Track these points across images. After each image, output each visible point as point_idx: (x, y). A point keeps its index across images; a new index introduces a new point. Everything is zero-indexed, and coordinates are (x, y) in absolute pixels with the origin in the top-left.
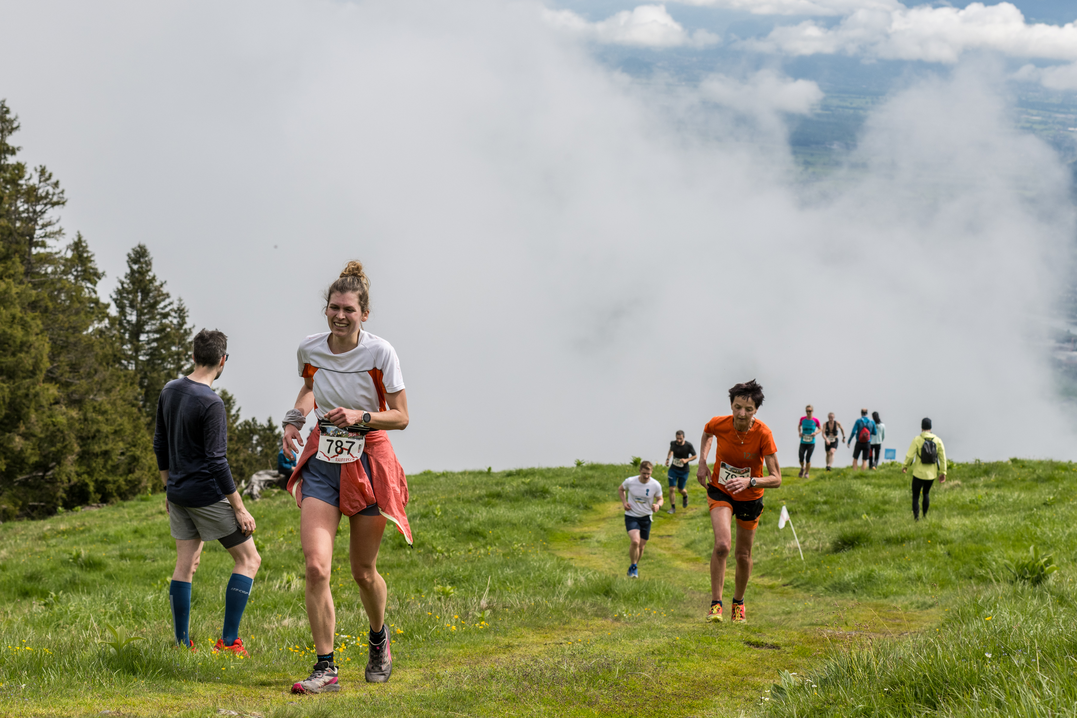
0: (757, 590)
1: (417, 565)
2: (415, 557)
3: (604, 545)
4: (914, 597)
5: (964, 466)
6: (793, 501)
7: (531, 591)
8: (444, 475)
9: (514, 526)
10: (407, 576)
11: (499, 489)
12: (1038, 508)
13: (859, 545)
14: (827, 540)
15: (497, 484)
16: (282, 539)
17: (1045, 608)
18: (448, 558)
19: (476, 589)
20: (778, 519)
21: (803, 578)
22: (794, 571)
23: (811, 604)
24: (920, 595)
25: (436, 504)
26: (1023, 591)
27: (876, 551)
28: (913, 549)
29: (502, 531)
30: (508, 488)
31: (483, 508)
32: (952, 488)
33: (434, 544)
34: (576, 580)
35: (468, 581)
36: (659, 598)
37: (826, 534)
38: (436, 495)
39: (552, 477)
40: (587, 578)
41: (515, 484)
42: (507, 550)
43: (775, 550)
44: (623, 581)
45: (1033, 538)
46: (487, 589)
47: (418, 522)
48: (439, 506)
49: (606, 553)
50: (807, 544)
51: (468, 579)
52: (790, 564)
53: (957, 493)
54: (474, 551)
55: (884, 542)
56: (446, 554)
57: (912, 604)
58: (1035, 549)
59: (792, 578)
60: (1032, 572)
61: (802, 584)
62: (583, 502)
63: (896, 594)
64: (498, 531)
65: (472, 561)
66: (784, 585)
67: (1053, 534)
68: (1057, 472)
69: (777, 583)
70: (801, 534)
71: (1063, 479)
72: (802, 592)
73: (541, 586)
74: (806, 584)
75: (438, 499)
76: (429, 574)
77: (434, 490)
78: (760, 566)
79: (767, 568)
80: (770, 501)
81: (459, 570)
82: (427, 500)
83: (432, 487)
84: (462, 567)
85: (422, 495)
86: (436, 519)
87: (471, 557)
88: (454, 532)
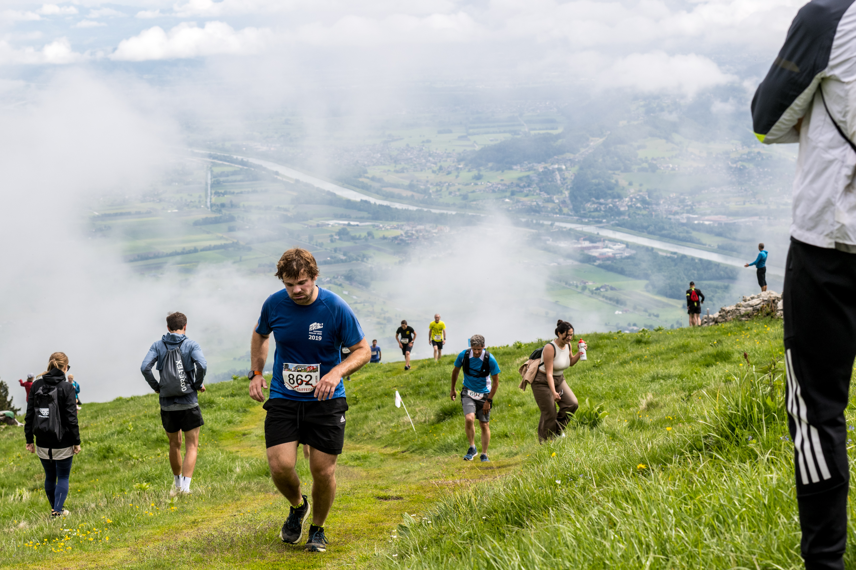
0: (383, 458)
1: (118, 471)
2: (117, 465)
5: (529, 345)
7: (209, 480)
8: (132, 399)
10: (112, 479)
12: (589, 370)
13: (456, 414)
14: (432, 414)
16: (12, 463)
17: (601, 444)
19: (166, 483)
20: (394, 402)
21: (416, 445)
22: (409, 441)
23: (424, 464)
24: (507, 447)
25: (129, 422)
26: (583, 434)
28: (498, 413)
33: (131, 453)
34: (242, 467)
35: (159, 478)
37: (430, 410)
38: (128, 415)
39: (215, 391)
40: (250, 465)
43: (393, 426)
45: (588, 394)
47: (116, 437)
48: (131, 423)
50: (417, 418)
52: (406, 435)
54: (162, 454)
56: (140, 460)
57: (501, 454)
58: (590, 401)
59: (408, 446)
60: (590, 419)
61: (416, 450)
62: (241, 407)
65: (161, 463)
66: (403, 452)
67: (603, 388)
68: (600, 341)
69: (397, 451)
70: (412, 411)
71: (606, 346)
72: (417, 456)
73: (216, 475)
74: (420, 448)
75: (129, 418)
76: (129, 476)
77: (126, 411)
78: (383, 440)
79: (388, 441)
80: (386, 389)
81: (152, 471)
82: (121, 420)
83: (124, 409)
84: (154, 468)
85: (116, 416)
86: (130, 434)
87: (160, 459)
88: (145, 442)
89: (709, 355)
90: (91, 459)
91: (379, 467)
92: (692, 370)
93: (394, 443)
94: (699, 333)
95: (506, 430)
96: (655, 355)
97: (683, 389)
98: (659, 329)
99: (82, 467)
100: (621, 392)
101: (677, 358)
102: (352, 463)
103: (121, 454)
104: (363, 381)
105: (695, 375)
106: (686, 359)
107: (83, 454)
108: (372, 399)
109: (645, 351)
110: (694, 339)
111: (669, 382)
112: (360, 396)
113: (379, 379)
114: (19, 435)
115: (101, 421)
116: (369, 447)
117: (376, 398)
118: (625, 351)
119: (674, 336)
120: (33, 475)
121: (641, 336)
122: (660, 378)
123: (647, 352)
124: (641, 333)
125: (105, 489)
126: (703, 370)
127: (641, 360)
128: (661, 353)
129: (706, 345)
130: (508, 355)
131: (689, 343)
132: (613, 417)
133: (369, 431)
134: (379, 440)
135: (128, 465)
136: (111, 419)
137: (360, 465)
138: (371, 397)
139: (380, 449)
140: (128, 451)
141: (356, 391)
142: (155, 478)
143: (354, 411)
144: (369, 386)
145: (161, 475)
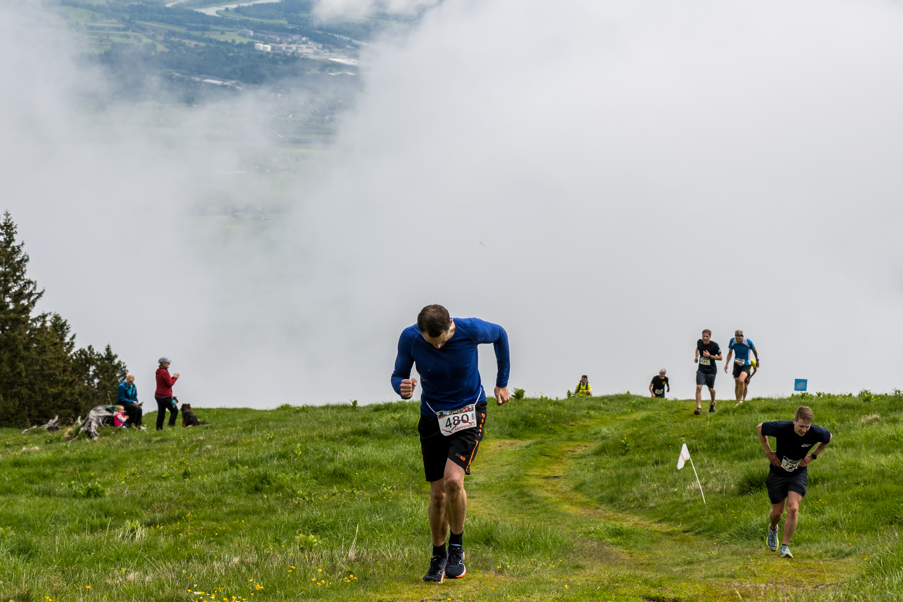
0: (655, 537)
1: (274, 511)
2: (272, 502)
3: (484, 487)
4: (829, 545)
5: (883, 397)
6: (693, 438)
8: (304, 409)
9: (381, 467)
10: (265, 523)
11: (366, 425)
14: (732, 481)
15: (364, 420)
16: (123, 482)
18: (309, 502)
20: (678, 457)
21: (705, 524)
22: (696, 516)
23: (714, 553)
24: (836, 542)
25: (296, 443)
28: (827, 491)
29: (370, 473)
30: (375, 425)
31: (348, 448)
32: (870, 423)
33: (294, 488)
35: (331, 529)
36: (546, 546)
37: (730, 476)
38: (296, 432)
41: (384, 419)
42: (375, 494)
43: (675, 493)
44: (505, 528)
46: (355, 539)
47: (276, 462)
48: (299, 445)
49: (487, 497)
50: (710, 485)
51: (333, 527)
52: (691, 508)
53: (876, 428)
54: (338, 495)
56: (307, 499)
57: (827, 552)
59: (694, 523)
61: (704, 531)
63: (809, 541)
64: (365, 472)
65: (337, 507)
66: (684, 532)
69: (676, 529)
70: (703, 474)
72: (704, 539)
73: (414, 534)
74: (709, 530)
75: (297, 437)
76: (288, 521)
77: (293, 426)
78: (657, 510)
79: (666, 513)
80: (669, 438)
81: (322, 517)
82: (285, 438)
83: (291, 423)
84: (326, 513)
85: (279, 432)
86: (296, 459)
87: (336, 502)
88: (316, 474)
90: (236, 490)
91: (648, 550)
93: (673, 517)
95: (837, 518)
99: (223, 500)
102: (610, 540)
103: (280, 488)
104: (638, 422)
107: (227, 480)
108: (648, 450)
112: (631, 444)
113: (661, 423)
114: (137, 442)
115: (257, 435)
116: (637, 519)
117: (653, 449)
120: (151, 503)
125: (252, 535)
130: (849, 408)
133: (638, 496)
134: (652, 510)
135: (288, 505)
136: (271, 435)
137: (621, 544)
138: (647, 447)
139: (651, 523)
140: (291, 485)
141: (627, 436)
142: (326, 528)
143: (621, 465)
144: (646, 430)
145: (335, 524)
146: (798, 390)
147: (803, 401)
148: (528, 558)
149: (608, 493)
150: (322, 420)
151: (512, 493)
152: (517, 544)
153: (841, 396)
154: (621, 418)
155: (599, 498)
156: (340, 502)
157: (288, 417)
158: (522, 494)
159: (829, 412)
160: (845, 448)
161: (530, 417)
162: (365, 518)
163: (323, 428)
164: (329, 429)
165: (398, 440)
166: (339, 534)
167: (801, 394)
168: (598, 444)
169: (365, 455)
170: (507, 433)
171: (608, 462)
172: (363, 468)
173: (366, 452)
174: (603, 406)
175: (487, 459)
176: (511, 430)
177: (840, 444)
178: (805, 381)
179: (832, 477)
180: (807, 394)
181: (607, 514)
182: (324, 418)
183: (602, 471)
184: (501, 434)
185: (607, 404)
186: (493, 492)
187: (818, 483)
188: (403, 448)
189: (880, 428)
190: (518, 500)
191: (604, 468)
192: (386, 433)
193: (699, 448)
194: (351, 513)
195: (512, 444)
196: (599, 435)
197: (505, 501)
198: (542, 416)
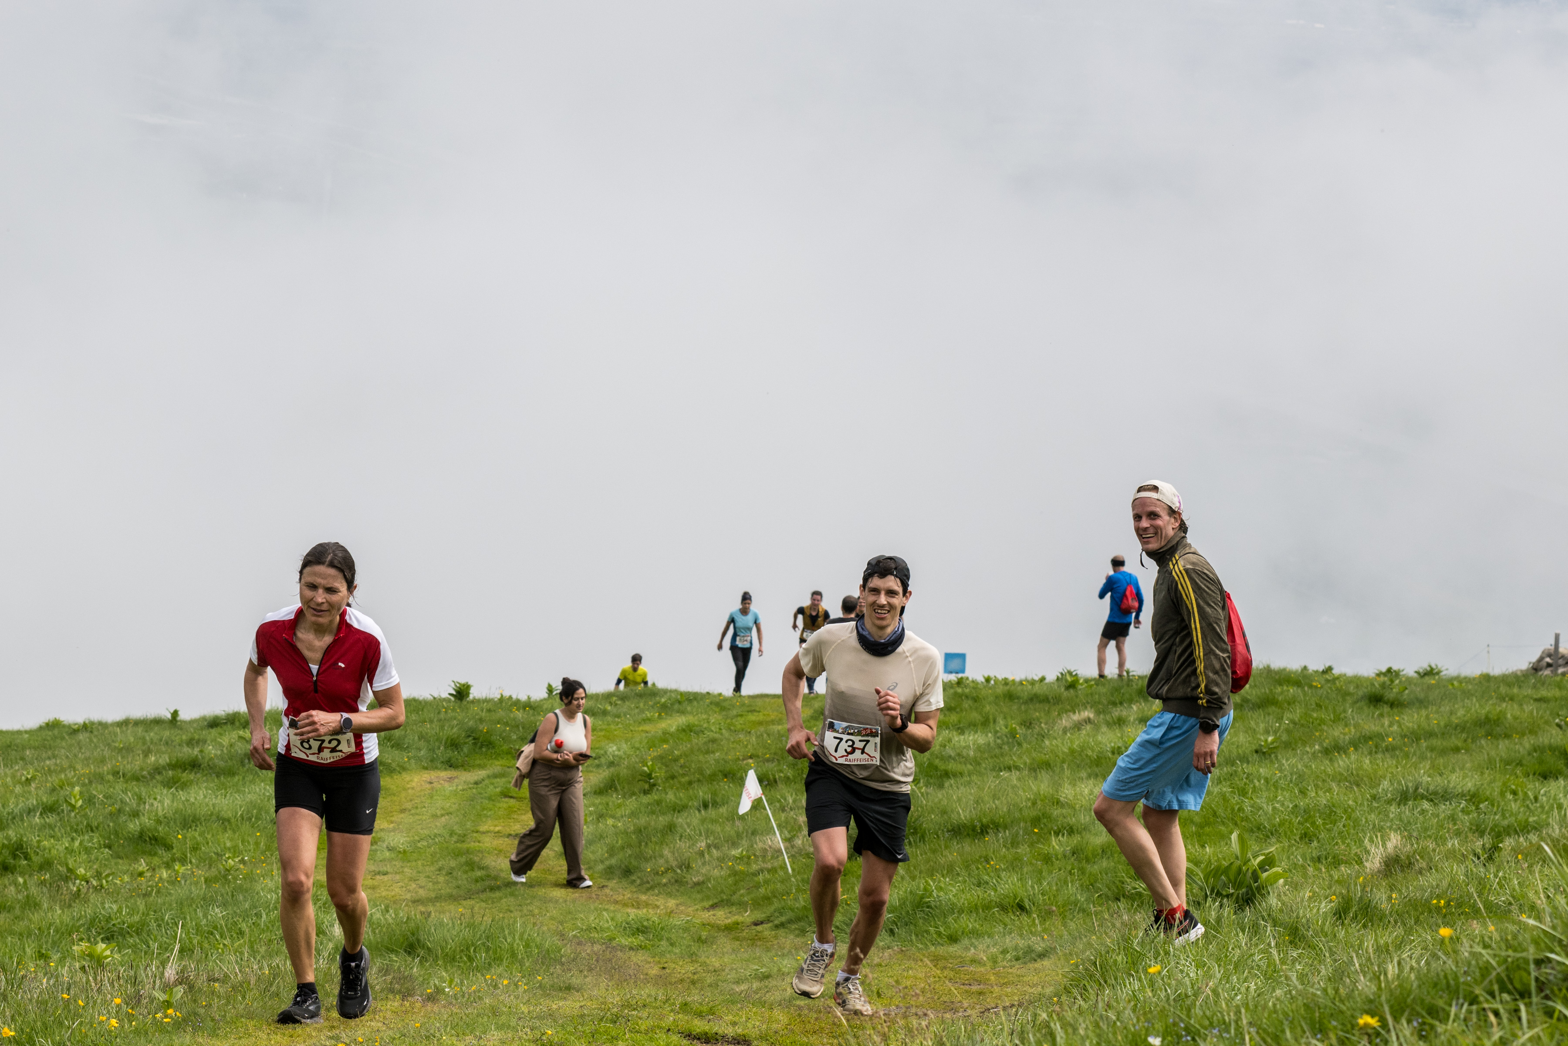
0: (704, 934)
1: (37, 906)
2: (34, 890)
3: (403, 855)
4: (1008, 940)
6: (768, 760)
7: (263, 950)
8: (87, 727)
9: (225, 822)
10: (20, 926)
11: (196, 751)
12: (1244, 759)
15: (190, 743)
17: (1262, 951)
19: (155, 946)
20: (740, 795)
21: (792, 910)
22: (775, 897)
24: (1021, 935)
25: (73, 786)
26: (1219, 920)
27: (934, 851)
28: (1005, 845)
29: (202, 834)
30: (211, 750)
31: (165, 791)
32: (1078, 726)
33: (71, 864)
35: (137, 934)
36: (513, 955)
38: (72, 767)
41: (225, 741)
42: (213, 872)
43: (736, 856)
44: (442, 924)
45: (1236, 819)
46: (177, 947)
47: (37, 820)
48: (77, 789)
49: (409, 872)
50: (798, 842)
51: (139, 929)
52: (767, 882)
53: (1088, 735)
54: (148, 874)
55: (947, 835)
56: (95, 883)
57: (1004, 952)
58: (1241, 840)
59: (772, 908)
60: (1237, 883)
61: (790, 921)
63: (975, 934)
64: (194, 834)
65: (147, 895)
66: (756, 924)
67: (1274, 809)
68: (1279, 689)
69: (740, 919)
70: (787, 822)
71: (1291, 702)
72: (791, 935)
74: (799, 919)
75: (75, 776)
76: (62, 923)
77: (67, 757)
78: (708, 888)
79: (722, 892)
80: (726, 762)
81: (121, 913)
82: (54, 778)
83: (63, 751)
84: (127, 906)
85: (43, 768)
86: (73, 814)
87: (144, 886)
88: (109, 838)
89: (1552, 749)
91: (692, 957)
92: (1504, 784)
93: (735, 898)
94: (1530, 691)
95: (1022, 893)
96: (1415, 736)
97: (1480, 831)
98: (1430, 672)
100: (1320, 822)
101: (1467, 751)
102: (625, 941)
103: (46, 865)
104: (671, 735)
105: (1510, 796)
106: (1493, 753)
108: (690, 783)
109: (1391, 725)
110: (1515, 706)
111: (1444, 809)
112: (660, 773)
113: (711, 735)
116: (672, 903)
117: (699, 781)
118: (1337, 719)
119: (1467, 694)
121: (1383, 685)
122: (1423, 797)
123: (1395, 727)
124: (1382, 679)
126: (1532, 787)
127: (1376, 747)
128: (1430, 735)
129: (1547, 722)
130: (1040, 702)
131: (1503, 713)
132: (1296, 887)
133: (674, 864)
134: (699, 888)
135: (62, 894)
136: (28, 773)
137: (646, 946)
138: (687, 778)
139: (697, 910)
140: (66, 859)
141: (652, 760)
142: (128, 933)
143: (643, 809)
144: (685, 749)
145: (143, 925)
146: (951, 672)
147: (959, 690)
148: (483, 975)
149: (621, 860)
150: (117, 745)
151: (453, 863)
152: (462, 951)
153: (1026, 680)
154: (641, 729)
155: (605, 869)
156: (151, 886)
157: (59, 741)
158: (471, 865)
159: (1005, 709)
160: (1035, 771)
161: (482, 731)
162: (196, 913)
163: (120, 759)
164: (130, 759)
165: (251, 777)
166: (151, 942)
167: (956, 679)
168: (602, 776)
169: (193, 803)
170: (442, 759)
171: (619, 806)
172: (191, 827)
173: (196, 799)
174: (609, 708)
175: (408, 805)
176: (450, 754)
177: (1025, 764)
178: (962, 657)
179: (1012, 822)
180: (967, 678)
181: (620, 898)
182: (121, 741)
183: (610, 822)
184: (432, 761)
185: (616, 705)
186: (420, 863)
187: (987, 833)
188: (260, 790)
189: (1094, 736)
190: (465, 876)
191: (613, 817)
192: (230, 763)
193: (780, 777)
194: (171, 905)
195: (451, 779)
196: (603, 760)
197: (441, 879)
198: (503, 728)
